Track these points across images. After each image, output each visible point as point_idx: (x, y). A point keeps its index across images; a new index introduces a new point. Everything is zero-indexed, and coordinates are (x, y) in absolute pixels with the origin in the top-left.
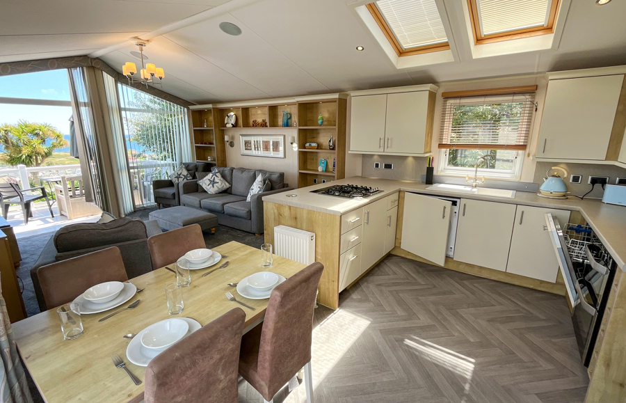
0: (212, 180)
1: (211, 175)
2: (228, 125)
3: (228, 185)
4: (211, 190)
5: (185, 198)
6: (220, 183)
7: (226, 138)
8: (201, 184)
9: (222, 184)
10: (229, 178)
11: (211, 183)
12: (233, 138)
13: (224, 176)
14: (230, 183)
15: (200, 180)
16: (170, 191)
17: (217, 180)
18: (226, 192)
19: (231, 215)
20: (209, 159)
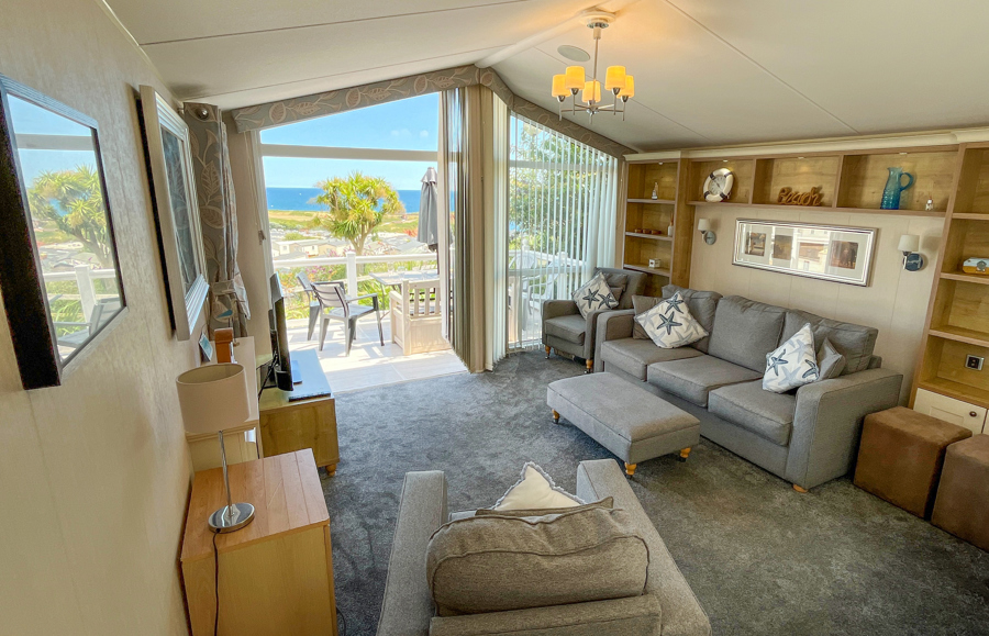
0: (667, 316)
1: (665, 305)
2: (709, 197)
3: (701, 332)
4: (664, 339)
5: (608, 350)
6: (684, 326)
7: (702, 225)
8: (641, 322)
9: (688, 328)
10: (705, 317)
11: (664, 322)
12: (715, 225)
13: (693, 312)
14: (709, 328)
15: (640, 313)
16: (573, 326)
17: (678, 318)
18: (696, 348)
19: (723, 419)
20: (652, 265)
